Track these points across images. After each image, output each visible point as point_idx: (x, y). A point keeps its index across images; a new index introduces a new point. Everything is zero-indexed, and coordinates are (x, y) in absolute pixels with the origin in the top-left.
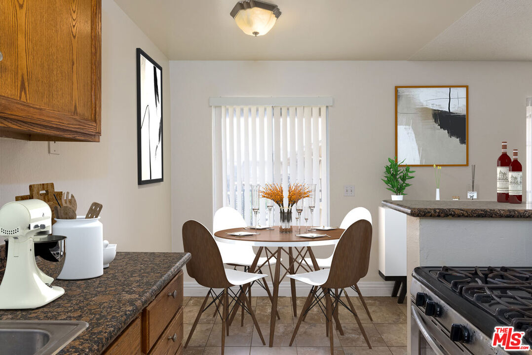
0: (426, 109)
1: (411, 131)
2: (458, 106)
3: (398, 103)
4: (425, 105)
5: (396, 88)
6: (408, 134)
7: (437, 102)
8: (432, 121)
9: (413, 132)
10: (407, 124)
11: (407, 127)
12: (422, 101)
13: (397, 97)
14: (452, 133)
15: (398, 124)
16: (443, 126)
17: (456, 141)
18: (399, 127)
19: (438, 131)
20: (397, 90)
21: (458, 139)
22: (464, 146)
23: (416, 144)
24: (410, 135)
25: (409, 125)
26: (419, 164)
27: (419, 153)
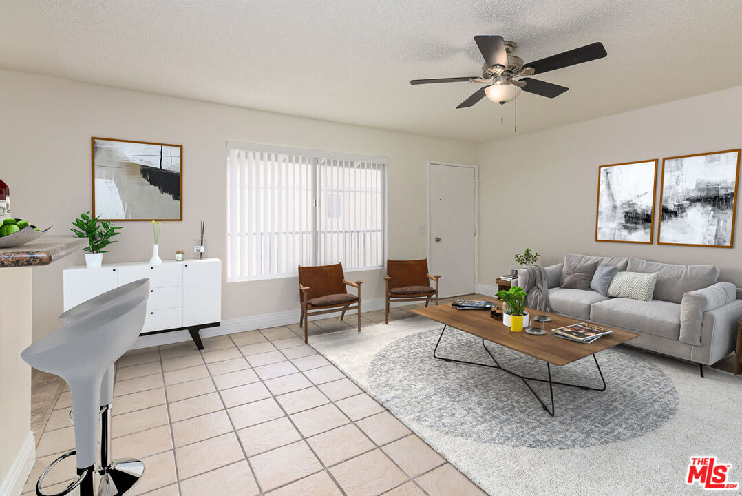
0: (133, 165)
1: (113, 185)
2: (170, 163)
3: (96, 156)
4: (131, 160)
5: (93, 139)
6: (110, 187)
7: (147, 158)
8: (140, 177)
9: (115, 186)
10: (109, 177)
11: (108, 180)
12: (127, 155)
13: (94, 149)
14: (163, 190)
15: (96, 176)
16: (152, 182)
17: (168, 197)
18: (96, 180)
19: (147, 187)
20: (95, 142)
21: (171, 196)
22: (178, 202)
23: (120, 199)
24: (112, 189)
25: (111, 179)
26: (124, 218)
27: (124, 207)
